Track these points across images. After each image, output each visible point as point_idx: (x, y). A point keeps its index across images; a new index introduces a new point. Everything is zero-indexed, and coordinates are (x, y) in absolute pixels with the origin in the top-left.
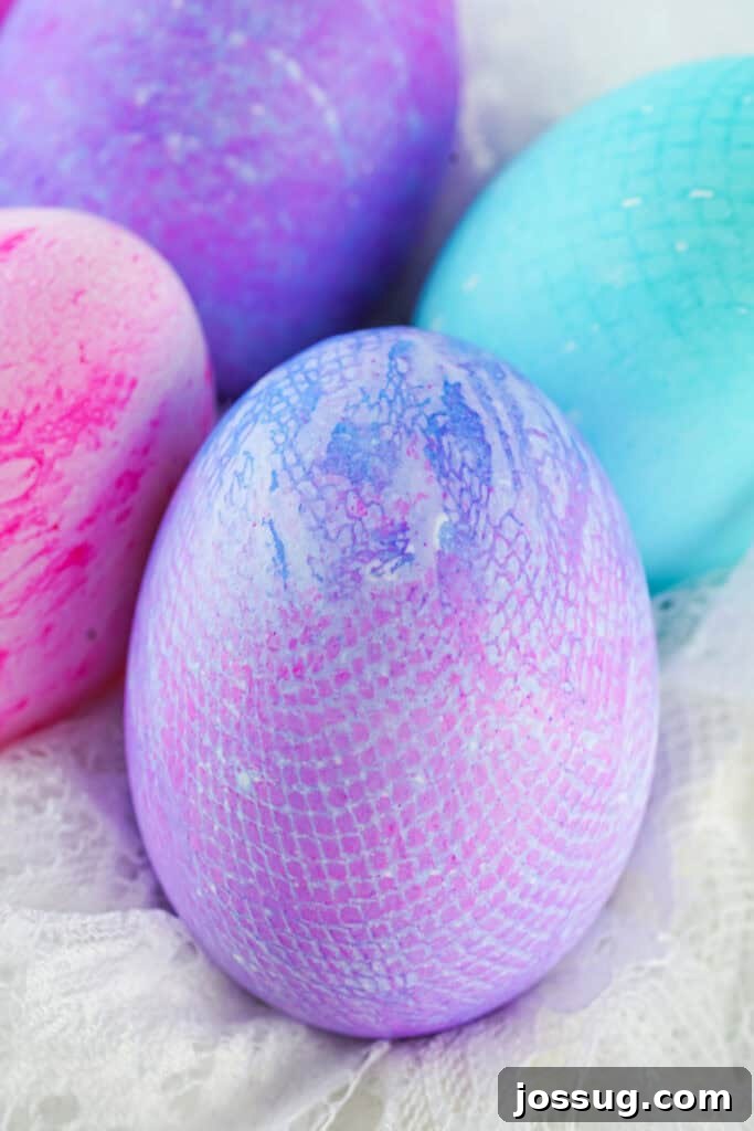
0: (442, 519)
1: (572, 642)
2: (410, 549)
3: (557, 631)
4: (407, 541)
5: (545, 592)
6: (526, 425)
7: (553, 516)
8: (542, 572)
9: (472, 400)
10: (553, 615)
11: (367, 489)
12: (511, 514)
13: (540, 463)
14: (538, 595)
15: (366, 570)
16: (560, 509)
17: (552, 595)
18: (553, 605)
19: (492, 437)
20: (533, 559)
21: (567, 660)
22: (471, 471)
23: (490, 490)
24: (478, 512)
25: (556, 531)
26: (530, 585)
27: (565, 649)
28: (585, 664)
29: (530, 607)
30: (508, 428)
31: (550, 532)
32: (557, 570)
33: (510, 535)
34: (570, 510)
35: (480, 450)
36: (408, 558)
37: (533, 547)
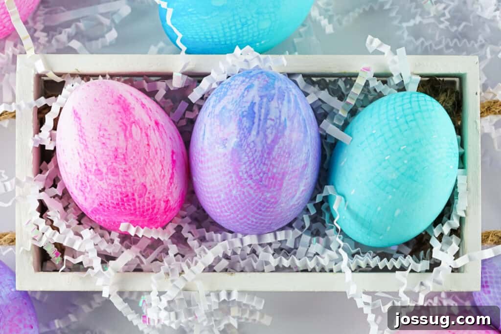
0: (236, 140)
1: (264, 173)
2: (227, 145)
3: (260, 171)
4: (226, 143)
5: (258, 161)
6: (269, 117)
7: (266, 142)
8: (258, 157)
9: (256, 109)
10: (259, 167)
11: (222, 126)
12: (253, 142)
13: (268, 128)
14: (256, 162)
15: (216, 146)
16: (269, 141)
17: (260, 162)
18: (260, 165)
19: (256, 120)
20: (256, 153)
21: (261, 178)
22: (247, 129)
23: (250, 135)
24: (244, 140)
25: (266, 147)
26: (254, 160)
27: (261, 175)
28: (268, 179)
29: (253, 165)
30: (262, 118)
31: (263, 147)
32: (263, 156)
33: (251, 147)
34: (273, 141)
35: (251, 123)
36: (225, 147)
37: (257, 151)
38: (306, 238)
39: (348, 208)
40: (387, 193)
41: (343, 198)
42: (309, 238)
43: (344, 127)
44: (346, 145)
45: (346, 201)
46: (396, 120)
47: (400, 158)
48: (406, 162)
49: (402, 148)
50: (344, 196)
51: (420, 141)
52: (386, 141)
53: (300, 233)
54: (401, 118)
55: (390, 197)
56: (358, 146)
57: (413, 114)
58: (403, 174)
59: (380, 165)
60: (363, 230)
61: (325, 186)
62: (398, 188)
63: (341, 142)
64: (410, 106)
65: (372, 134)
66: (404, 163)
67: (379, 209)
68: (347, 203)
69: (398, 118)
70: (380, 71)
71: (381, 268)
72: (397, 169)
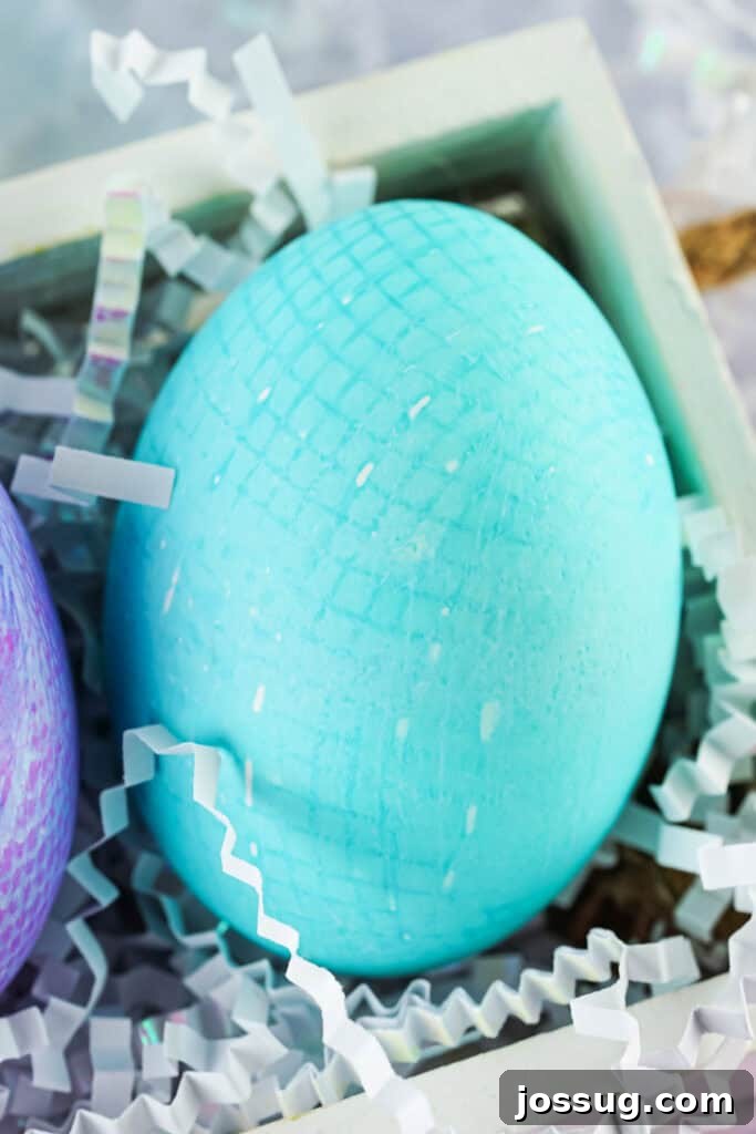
38: (111, 1033)
39: (260, 789)
40: (417, 636)
41: (222, 753)
42: (124, 1024)
43: (125, 437)
44: (158, 513)
45: (239, 762)
46: (345, 311)
47: (421, 457)
48: (451, 466)
49: (414, 412)
50: (220, 741)
51: (481, 358)
52: (331, 408)
53: (78, 1014)
54: (360, 293)
55: (435, 651)
56: (212, 487)
57: (410, 264)
58: (457, 525)
59: (342, 518)
60: (357, 873)
61: (127, 734)
62: (454, 599)
63: (130, 505)
64: (380, 242)
65: (258, 411)
66: (444, 473)
67: (402, 729)
68: (249, 764)
69: (346, 301)
70: (190, 194)
71: (490, 1030)
72: (427, 509)
